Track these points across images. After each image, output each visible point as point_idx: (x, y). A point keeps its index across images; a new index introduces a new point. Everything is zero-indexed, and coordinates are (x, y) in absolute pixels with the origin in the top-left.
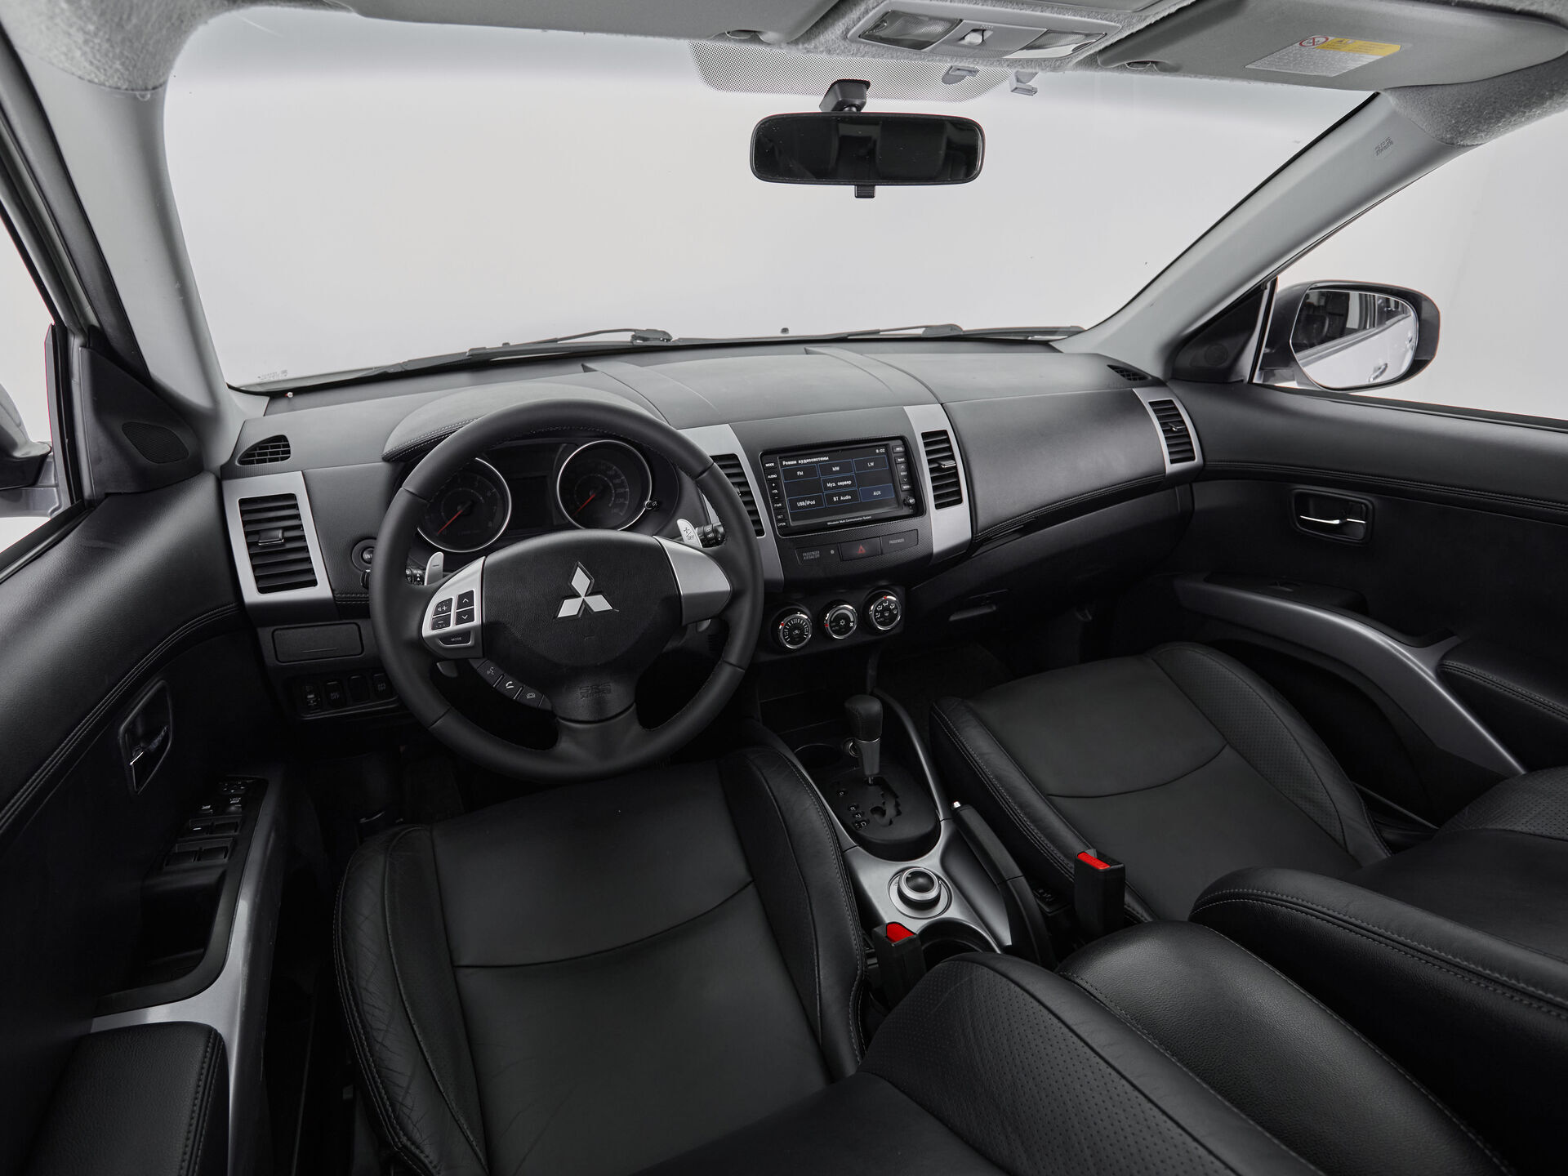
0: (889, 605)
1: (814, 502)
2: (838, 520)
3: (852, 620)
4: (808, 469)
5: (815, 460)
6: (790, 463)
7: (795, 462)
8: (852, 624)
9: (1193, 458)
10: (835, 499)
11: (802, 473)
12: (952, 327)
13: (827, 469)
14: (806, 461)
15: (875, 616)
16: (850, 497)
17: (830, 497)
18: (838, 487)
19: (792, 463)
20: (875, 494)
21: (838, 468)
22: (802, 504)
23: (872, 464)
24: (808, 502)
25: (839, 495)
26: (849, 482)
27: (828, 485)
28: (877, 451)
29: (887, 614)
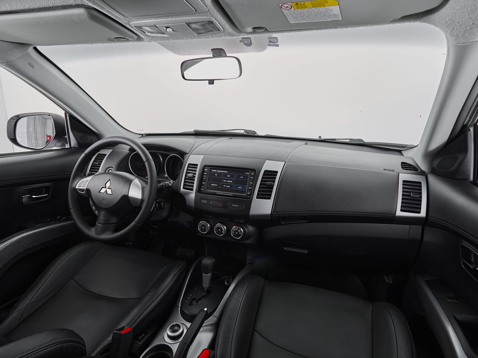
0: (238, 230)
1: (217, 185)
2: (221, 193)
3: (223, 230)
4: (219, 174)
5: (223, 171)
6: (214, 171)
7: (216, 171)
8: (223, 232)
9: (419, 212)
10: (224, 186)
11: (217, 175)
12: (360, 140)
13: (225, 175)
14: (219, 171)
15: (232, 232)
16: (230, 187)
17: (223, 185)
18: (227, 182)
19: (215, 171)
20: (239, 188)
21: (229, 176)
22: (213, 185)
23: (242, 177)
24: (215, 185)
25: (226, 185)
26: (231, 182)
27: (224, 181)
28: (246, 173)
29: (237, 233)
